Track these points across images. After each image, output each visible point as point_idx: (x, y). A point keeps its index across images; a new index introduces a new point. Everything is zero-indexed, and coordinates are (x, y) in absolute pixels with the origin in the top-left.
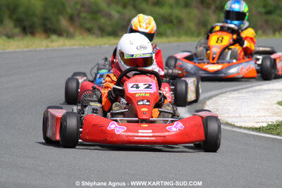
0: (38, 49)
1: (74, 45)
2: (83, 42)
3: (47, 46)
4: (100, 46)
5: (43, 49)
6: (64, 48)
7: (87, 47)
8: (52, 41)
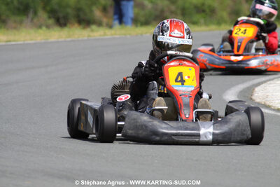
0: (80, 38)
1: (115, 34)
2: (123, 31)
3: (89, 36)
4: (142, 35)
5: (86, 38)
6: (106, 37)
7: (128, 36)
8: (92, 31)
